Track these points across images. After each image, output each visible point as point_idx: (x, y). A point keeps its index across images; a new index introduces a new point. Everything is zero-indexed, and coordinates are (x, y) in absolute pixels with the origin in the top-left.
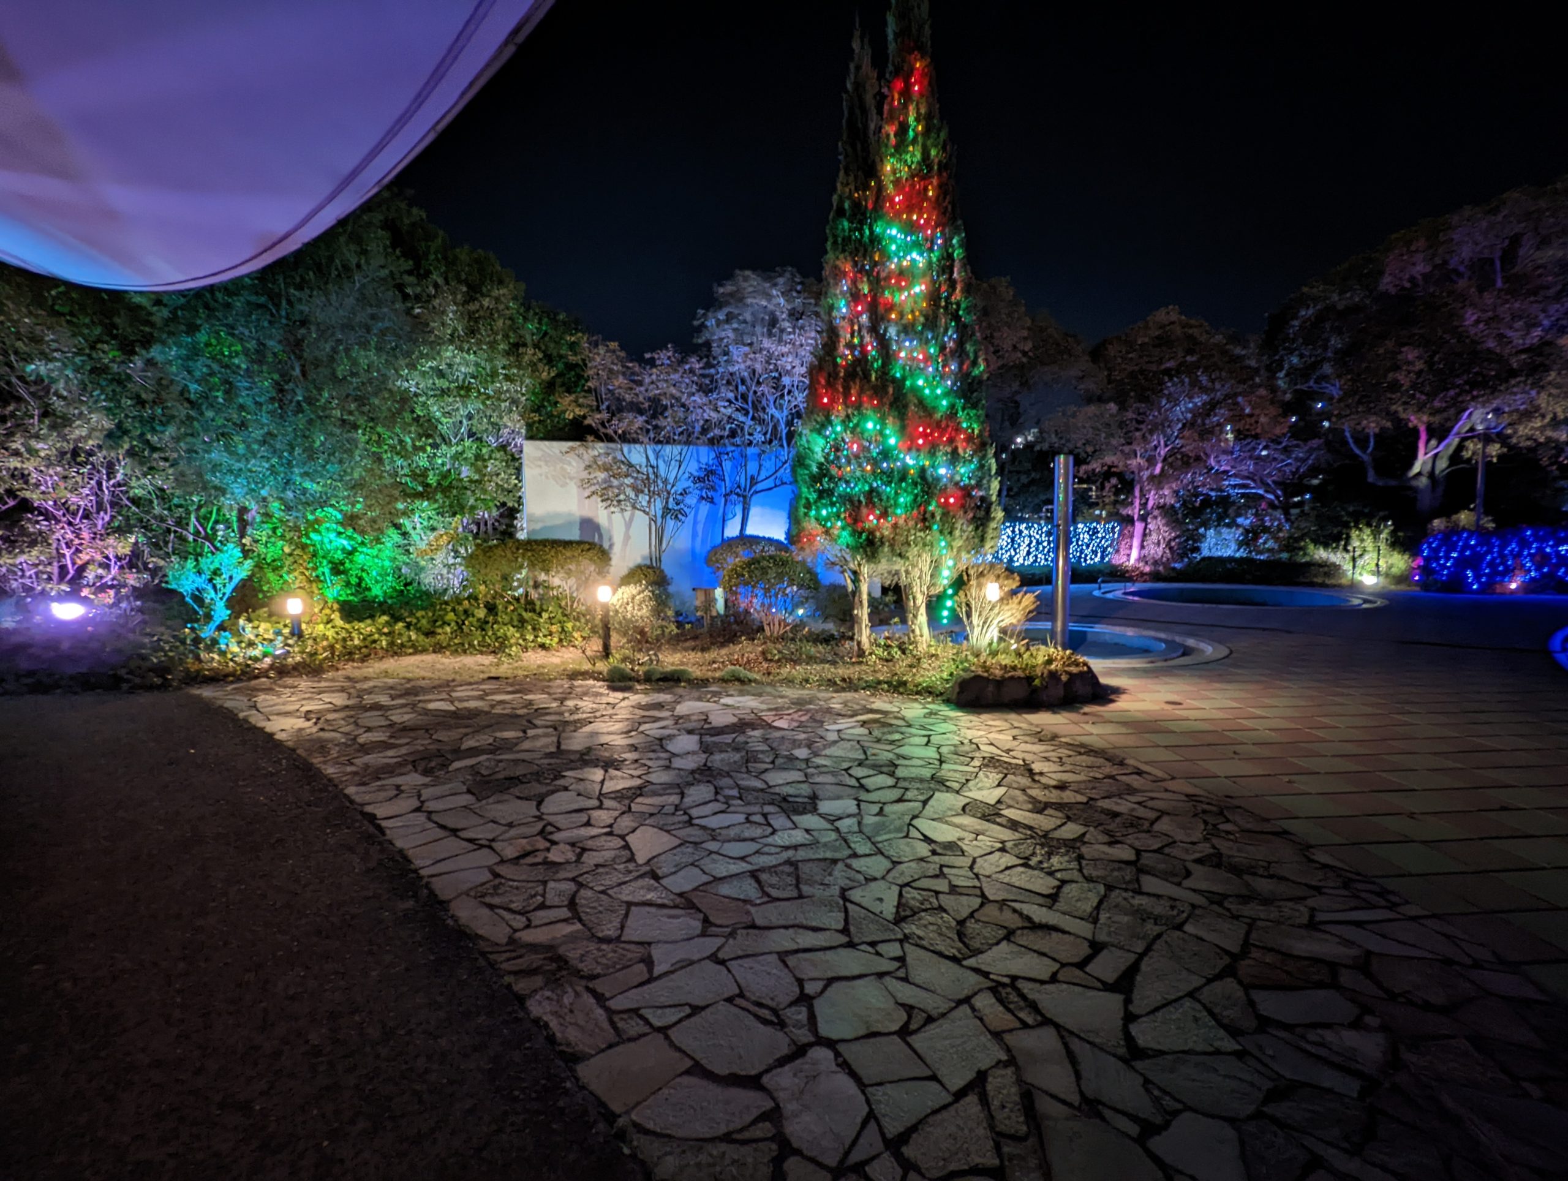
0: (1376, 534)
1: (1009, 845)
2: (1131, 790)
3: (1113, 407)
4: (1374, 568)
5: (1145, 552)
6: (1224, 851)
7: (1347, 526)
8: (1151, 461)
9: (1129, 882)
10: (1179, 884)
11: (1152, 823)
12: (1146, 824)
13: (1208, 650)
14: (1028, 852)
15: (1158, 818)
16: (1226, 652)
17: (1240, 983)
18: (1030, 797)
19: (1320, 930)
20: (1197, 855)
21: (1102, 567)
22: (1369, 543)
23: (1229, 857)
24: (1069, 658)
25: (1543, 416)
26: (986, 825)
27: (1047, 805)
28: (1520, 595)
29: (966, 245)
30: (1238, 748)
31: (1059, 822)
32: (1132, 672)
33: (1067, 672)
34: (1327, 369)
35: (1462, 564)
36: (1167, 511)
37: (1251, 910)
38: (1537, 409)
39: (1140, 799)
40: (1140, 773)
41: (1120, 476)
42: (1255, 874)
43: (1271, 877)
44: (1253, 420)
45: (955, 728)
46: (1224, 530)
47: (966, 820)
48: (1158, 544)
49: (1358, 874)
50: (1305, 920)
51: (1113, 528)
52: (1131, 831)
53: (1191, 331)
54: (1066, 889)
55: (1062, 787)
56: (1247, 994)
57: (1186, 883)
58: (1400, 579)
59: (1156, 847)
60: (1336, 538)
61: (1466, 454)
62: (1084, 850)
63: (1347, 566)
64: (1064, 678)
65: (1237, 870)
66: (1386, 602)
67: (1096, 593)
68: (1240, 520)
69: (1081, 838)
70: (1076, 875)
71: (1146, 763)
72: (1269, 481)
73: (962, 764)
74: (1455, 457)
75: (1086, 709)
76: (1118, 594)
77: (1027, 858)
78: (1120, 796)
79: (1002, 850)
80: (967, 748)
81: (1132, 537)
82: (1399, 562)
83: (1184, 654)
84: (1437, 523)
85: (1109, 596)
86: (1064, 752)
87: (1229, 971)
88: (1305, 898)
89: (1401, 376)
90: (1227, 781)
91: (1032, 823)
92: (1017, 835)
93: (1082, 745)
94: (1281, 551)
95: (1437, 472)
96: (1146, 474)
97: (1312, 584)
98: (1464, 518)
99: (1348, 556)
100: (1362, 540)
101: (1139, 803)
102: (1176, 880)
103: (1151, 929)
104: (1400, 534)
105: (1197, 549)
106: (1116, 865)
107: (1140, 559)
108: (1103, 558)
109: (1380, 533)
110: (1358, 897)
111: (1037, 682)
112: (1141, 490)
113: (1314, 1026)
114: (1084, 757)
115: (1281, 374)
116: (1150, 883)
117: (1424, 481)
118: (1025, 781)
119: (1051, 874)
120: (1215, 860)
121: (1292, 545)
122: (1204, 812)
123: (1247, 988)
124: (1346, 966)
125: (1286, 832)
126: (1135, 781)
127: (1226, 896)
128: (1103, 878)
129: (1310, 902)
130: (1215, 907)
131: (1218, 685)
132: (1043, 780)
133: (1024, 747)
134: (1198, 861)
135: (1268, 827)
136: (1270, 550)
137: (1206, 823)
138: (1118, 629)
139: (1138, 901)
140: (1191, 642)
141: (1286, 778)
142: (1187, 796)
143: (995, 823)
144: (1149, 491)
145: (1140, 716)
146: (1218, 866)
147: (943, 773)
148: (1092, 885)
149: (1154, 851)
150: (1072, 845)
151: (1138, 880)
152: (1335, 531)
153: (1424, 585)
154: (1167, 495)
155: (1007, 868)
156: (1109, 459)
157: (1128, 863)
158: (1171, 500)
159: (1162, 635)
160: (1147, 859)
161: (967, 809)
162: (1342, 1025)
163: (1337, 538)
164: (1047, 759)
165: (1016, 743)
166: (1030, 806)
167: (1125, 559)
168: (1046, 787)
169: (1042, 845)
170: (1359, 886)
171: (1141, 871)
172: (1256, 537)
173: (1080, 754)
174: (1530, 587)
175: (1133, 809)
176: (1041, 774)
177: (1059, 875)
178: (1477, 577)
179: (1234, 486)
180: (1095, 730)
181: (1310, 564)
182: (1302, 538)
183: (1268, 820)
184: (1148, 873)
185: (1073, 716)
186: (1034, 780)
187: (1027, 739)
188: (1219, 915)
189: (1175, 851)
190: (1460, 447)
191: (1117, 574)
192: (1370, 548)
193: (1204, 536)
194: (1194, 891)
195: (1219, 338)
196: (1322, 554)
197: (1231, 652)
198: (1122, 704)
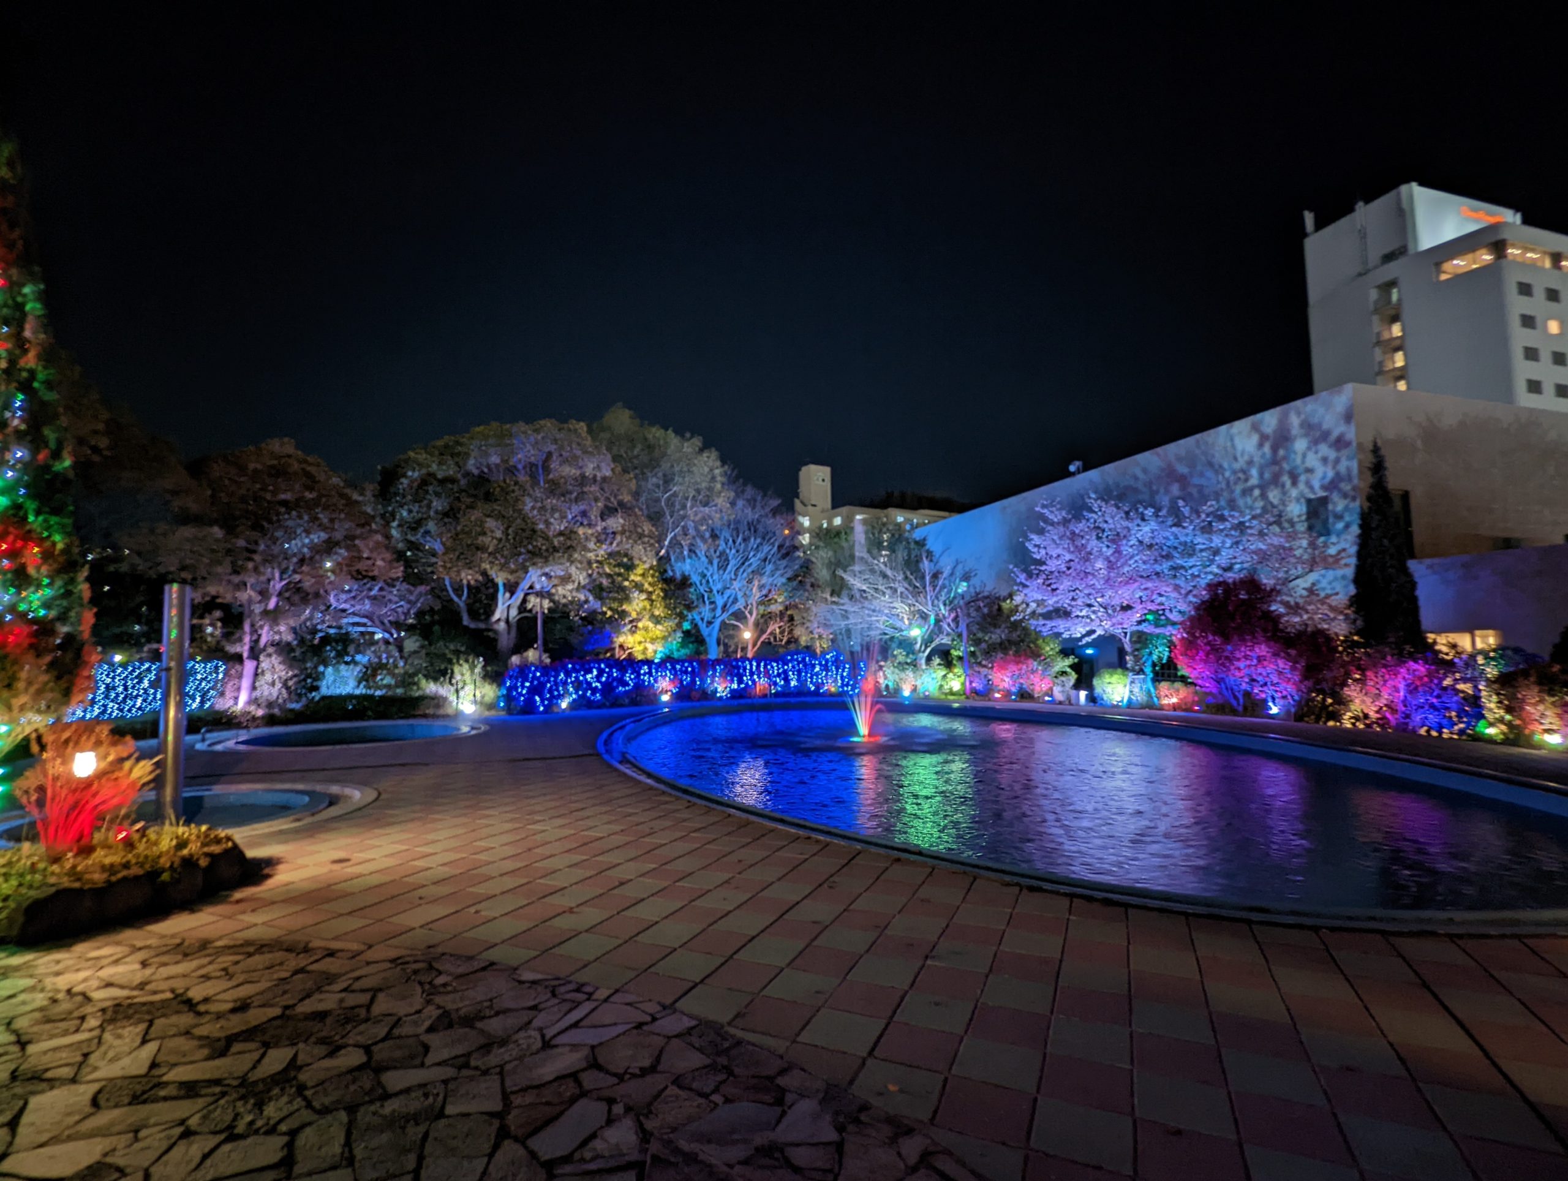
0: (472, 668)
1: (193, 1122)
2: (330, 978)
3: (217, 532)
4: (472, 698)
5: (257, 693)
6: (450, 1006)
7: (450, 662)
8: (264, 594)
9: (372, 1090)
10: (422, 1065)
11: (368, 1007)
12: (363, 1013)
13: (356, 795)
14: (228, 1118)
15: (372, 1000)
16: (374, 795)
17: (516, 1139)
18: (200, 1038)
19: (556, 1046)
20: (427, 1024)
21: (201, 714)
22: (467, 677)
23: (457, 1010)
24: (206, 835)
25: (573, 582)
26: (143, 1110)
27: (231, 1040)
28: (568, 712)
29: (45, 297)
30: (421, 892)
31: (256, 1056)
32: (281, 836)
33: (207, 855)
34: (431, 526)
35: (533, 691)
36: (283, 649)
37: (494, 1058)
38: (570, 576)
39: (345, 985)
40: (331, 954)
41: (226, 608)
42: (484, 1018)
43: (497, 1014)
44: (370, 562)
45: (29, 982)
46: (343, 667)
47: (103, 1118)
48: (273, 684)
49: (558, 979)
50: (539, 1044)
51: (217, 668)
52: (349, 1027)
53: (309, 468)
54: (301, 1140)
55: (242, 1007)
56: (526, 1148)
57: (430, 1059)
58: (491, 706)
59: (383, 1032)
60: (442, 674)
61: (529, 606)
62: (303, 1077)
63: (452, 698)
64: (203, 862)
65: (468, 1021)
66: (488, 727)
67: (199, 746)
68: (358, 657)
69: (293, 1065)
70: (306, 1115)
71: (336, 938)
72: (386, 621)
73: (66, 1033)
74: (522, 608)
75: (238, 895)
76: (230, 744)
77: (231, 1127)
78: (319, 989)
79: (187, 1134)
80: (65, 1006)
81: (240, 676)
82: (489, 692)
83: (331, 804)
84: (515, 660)
85: (219, 748)
86: (226, 960)
87: (504, 1133)
88: (530, 1022)
89: (486, 540)
90: (422, 930)
91: (217, 1075)
92: (201, 1102)
93: (248, 943)
94: (397, 686)
95: (511, 619)
96: (258, 609)
97: (425, 716)
98: (532, 655)
99: (453, 689)
100: (462, 675)
101: (345, 990)
102: (417, 1061)
103: (414, 1132)
104: (489, 668)
105: (316, 688)
106: (349, 1077)
107: (249, 702)
108: (202, 702)
109: (475, 666)
110: (565, 1000)
111: (165, 876)
112: (252, 625)
113: (584, 1143)
114: (257, 957)
115: (395, 524)
116: (394, 1080)
117: (502, 626)
118: (185, 1019)
119: (272, 1131)
120: (445, 1021)
121: (407, 680)
122: (415, 972)
123: (522, 1141)
124: (584, 1070)
125: (492, 964)
126: (330, 965)
127: (468, 1055)
128: (338, 1101)
129: (536, 1023)
130: (465, 1072)
131: (377, 831)
132: (213, 1008)
133: (164, 972)
134: (431, 1030)
135: (476, 965)
136: (388, 686)
137: (421, 983)
138: (245, 787)
139: (390, 1107)
140: (335, 789)
141: (472, 910)
142: (393, 961)
143: (156, 1100)
144: (262, 627)
145: (307, 886)
146: (450, 1026)
147: (32, 1061)
148: (329, 1118)
149: (383, 1040)
150: (286, 1078)
151: (379, 1083)
152: (443, 667)
153: (509, 709)
154: (284, 631)
155: (205, 1157)
156: (212, 590)
157: (360, 1068)
158: (289, 637)
159: (300, 787)
160: (381, 1053)
161: (102, 1102)
162: (602, 1127)
163: (444, 673)
164: (206, 977)
165: (148, 972)
166: (206, 1052)
167: (231, 702)
168: (219, 1016)
169: (242, 1098)
170: (562, 989)
171: (379, 1069)
172: (374, 675)
173: (250, 955)
174: (573, 705)
175: (341, 1001)
176: (206, 1000)
177: (283, 1128)
178: (542, 701)
179: (355, 624)
180: (259, 918)
181: (423, 698)
182: (415, 674)
183: (471, 958)
184: (387, 1069)
185: (220, 909)
186: (199, 1014)
187: (165, 959)
188: (471, 1078)
189: (405, 1030)
190: (524, 601)
191: (223, 721)
192: (468, 681)
193: (323, 673)
194: (439, 1064)
195: (335, 480)
196: (431, 688)
197: (380, 794)
198: (282, 877)
